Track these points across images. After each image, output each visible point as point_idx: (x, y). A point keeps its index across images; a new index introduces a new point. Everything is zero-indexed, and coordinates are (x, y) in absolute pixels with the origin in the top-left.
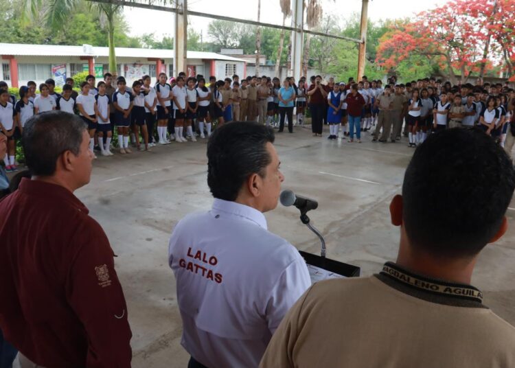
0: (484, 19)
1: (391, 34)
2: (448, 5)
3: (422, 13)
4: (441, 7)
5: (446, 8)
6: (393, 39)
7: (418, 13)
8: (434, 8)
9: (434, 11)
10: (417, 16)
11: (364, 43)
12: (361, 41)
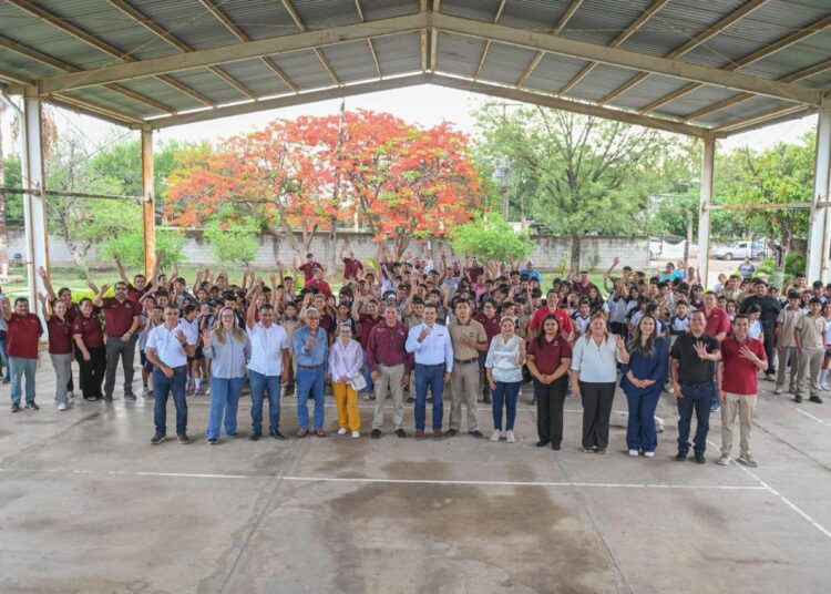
0: (326, 148)
1: (187, 172)
2: (271, 128)
3: (232, 139)
4: (262, 130)
5: (269, 132)
6: (189, 181)
7: (227, 138)
8: (253, 131)
9: (250, 137)
10: (226, 144)
11: (151, 201)
12: (146, 199)
